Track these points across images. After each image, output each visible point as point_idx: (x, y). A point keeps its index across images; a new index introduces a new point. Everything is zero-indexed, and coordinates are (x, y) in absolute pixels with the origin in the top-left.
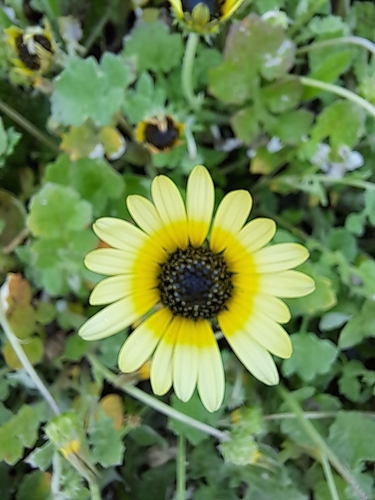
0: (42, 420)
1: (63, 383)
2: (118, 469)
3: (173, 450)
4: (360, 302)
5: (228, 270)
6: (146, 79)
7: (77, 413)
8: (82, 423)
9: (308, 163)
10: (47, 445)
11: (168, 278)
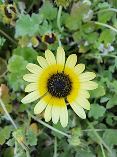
0: (12, 131)
1: (19, 119)
2: (36, 146)
3: (53, 141)
4: (113, 94)
5: (70, 81)
6: (46, 22)
7: (22, 128)
8: (24, 132)
9: (97, 50)
10: (13, 139)
11: (51, 84)
